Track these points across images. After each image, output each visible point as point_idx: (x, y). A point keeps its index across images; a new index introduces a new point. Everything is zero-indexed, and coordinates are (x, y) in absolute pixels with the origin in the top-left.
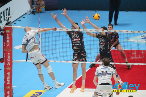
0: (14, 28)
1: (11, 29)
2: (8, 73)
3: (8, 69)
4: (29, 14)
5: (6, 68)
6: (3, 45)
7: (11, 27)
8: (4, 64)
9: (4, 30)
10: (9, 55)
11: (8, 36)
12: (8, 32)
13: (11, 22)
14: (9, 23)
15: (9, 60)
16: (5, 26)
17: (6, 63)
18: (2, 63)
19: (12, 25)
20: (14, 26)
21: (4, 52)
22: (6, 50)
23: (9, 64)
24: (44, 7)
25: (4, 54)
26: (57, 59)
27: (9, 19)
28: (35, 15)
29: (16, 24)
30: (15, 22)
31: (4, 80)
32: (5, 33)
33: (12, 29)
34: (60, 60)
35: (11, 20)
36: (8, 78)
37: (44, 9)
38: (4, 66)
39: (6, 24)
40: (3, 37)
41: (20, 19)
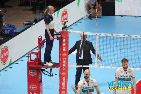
0: (70, 32)
1: (67, 33)
2: (64, 78)
3: (64, 74)
4: (86, 19)
5: (61, 73)
6: (59, 49)
7: (68, 32)
8: (59, 68)
9: (60, 35)
10: (64, 60)
11: (64, 40)
12: (64, 36)
13: (67, 27)
14: (66, 27)
15: (64, 65)
16: (61, 30)
17: (62, 68)
18: (57, 67)
19: (68, 29)
20: (71, 31)
21: (60, 57)
22: (62, 54)
23: (64, 69)
24: (101, 12)
25: (59, 59)
26: (113, 65)
27: (65, 24)
28: (92, 20)
29: (72, 28)
30: (71, 27)
31: (59, 85)
32: (61, 37)
33: (69, 33)
34: (116, 66)
35: (68, 24)
36: (63, 83)
37: (101, 14)
38: (60, 71)
39: (63, 29)
40: (59, 42)
41: (76, 24)
